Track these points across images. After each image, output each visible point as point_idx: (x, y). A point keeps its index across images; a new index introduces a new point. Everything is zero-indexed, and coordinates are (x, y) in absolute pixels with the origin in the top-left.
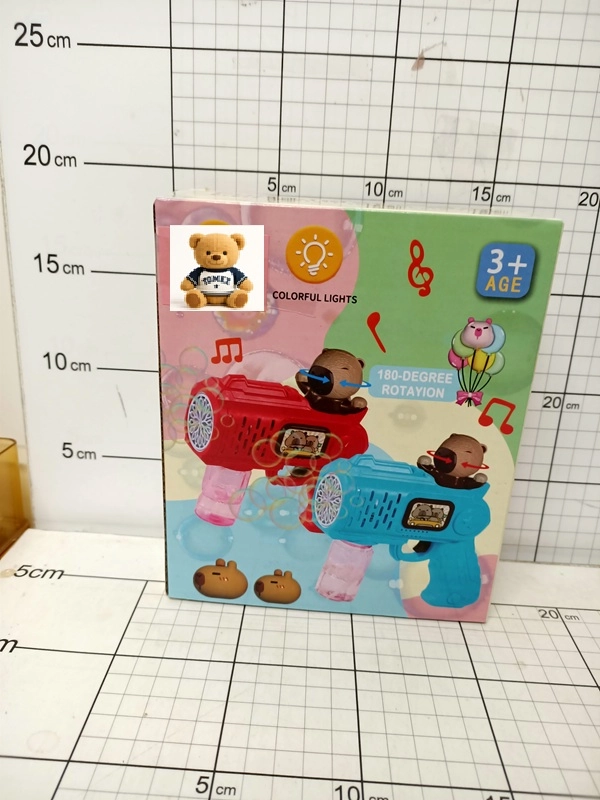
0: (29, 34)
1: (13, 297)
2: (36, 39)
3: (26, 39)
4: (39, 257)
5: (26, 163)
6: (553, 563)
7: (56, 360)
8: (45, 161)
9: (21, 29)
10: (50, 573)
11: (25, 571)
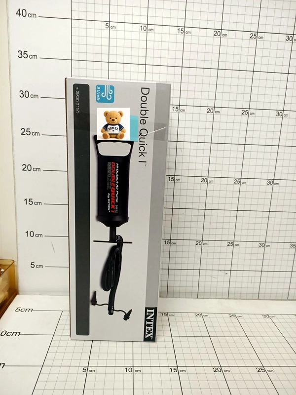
0: (26, 132)
1: (16, 213)
2: (28, 133)
3: (25, 133)
4: (26, 200)
5: (23, 170)
6: (204, 298)
7: (31, 234)
8: (29, 169)
9: (23, 130)
10: (28, 310)
11: (19, 309)
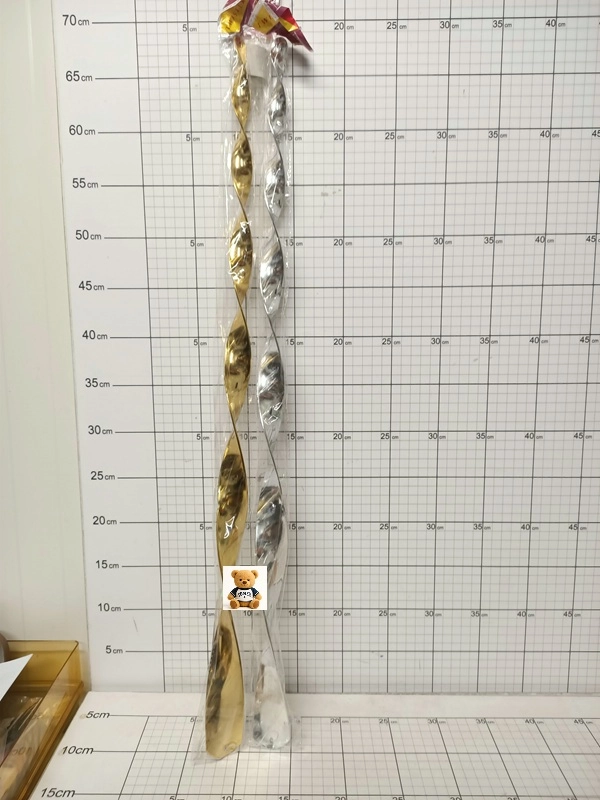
2: (100, 477)
3: (96, 477)
4: (98, 562)
5: (94, 524)
6: (351, 693)
7: (104, 607)
8: (102, 522)
9: (94, 474)
10: (103, 715)
11: (91, 714)
